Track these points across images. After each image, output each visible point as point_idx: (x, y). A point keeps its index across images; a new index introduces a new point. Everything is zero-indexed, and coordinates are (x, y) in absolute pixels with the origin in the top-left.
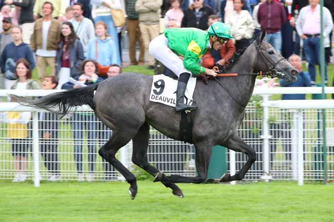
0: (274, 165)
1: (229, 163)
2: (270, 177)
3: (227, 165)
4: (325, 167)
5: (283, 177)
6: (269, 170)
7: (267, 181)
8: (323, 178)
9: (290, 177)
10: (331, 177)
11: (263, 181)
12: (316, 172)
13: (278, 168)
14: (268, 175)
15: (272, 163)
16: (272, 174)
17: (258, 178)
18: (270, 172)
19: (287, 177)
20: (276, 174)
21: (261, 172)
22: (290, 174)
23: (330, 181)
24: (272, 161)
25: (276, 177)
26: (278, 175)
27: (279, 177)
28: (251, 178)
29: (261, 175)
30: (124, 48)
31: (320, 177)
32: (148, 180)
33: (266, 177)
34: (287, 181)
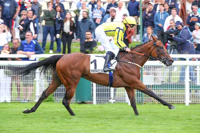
0: (116, 95)
1: (93, 93)
2: (114, 101)
3: (92, 94)
4: (142, 96)
5: (121, 101)
6: (114, 97)
7: (113, 103)
8: (141, 101)
9: (125, 101)
10: (145, 101)
11: (111, 103)
12: (138, 98)
13: (118, 96)
14: (113, 100)
15: (115, 93)
16: (115, 99)
17: (108, 101)
18: (114, 98)
19: (123, 101)
20: (117, 99)
21: (109, 98)
22: (124, 99)
23: (145, 103)
24: (115, 92)
25: (117, 101)
26: (118, 100)
27: (119, 101)
28: (104, 101)
29: (110, 99)
30: (40, 33)
31: (139, 101)
32: (50, 102)
33: (112, 101)
34: (122, 103)
